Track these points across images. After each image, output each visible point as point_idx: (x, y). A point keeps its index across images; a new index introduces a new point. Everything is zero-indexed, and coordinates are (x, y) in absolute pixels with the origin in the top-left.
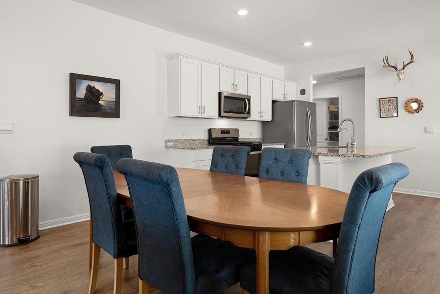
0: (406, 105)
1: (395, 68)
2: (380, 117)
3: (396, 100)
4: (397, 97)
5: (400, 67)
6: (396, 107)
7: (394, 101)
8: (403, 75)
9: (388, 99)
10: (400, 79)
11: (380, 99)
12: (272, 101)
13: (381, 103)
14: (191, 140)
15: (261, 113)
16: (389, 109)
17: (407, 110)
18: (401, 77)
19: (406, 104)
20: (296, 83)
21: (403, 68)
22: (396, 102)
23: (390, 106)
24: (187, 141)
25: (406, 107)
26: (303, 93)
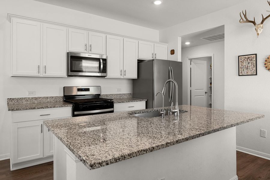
0: (266, 63)
1: (254, 23)
2: (239, 75)
3: (255, 57)
4: (256, 54)
5: (258, 21)
6: (255, 65)
7: (253, 58)
8: (262, 30)
9: (247, 57)
10: (258, 34)
11: (239, 56)
12: (138, 60)
13: (240, 61)
14: (41, 98)
15: (123, 72)
16: (248, 67)
17: (266, 67)
18: (259, 32)
19: (266, 61)
20: (167, 44)
21: (262, 23)
22: (255, 59)
23: (249, 63)
24: (36, 99)
25: (265, 64)
26: (172, 53)
